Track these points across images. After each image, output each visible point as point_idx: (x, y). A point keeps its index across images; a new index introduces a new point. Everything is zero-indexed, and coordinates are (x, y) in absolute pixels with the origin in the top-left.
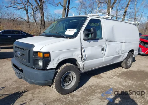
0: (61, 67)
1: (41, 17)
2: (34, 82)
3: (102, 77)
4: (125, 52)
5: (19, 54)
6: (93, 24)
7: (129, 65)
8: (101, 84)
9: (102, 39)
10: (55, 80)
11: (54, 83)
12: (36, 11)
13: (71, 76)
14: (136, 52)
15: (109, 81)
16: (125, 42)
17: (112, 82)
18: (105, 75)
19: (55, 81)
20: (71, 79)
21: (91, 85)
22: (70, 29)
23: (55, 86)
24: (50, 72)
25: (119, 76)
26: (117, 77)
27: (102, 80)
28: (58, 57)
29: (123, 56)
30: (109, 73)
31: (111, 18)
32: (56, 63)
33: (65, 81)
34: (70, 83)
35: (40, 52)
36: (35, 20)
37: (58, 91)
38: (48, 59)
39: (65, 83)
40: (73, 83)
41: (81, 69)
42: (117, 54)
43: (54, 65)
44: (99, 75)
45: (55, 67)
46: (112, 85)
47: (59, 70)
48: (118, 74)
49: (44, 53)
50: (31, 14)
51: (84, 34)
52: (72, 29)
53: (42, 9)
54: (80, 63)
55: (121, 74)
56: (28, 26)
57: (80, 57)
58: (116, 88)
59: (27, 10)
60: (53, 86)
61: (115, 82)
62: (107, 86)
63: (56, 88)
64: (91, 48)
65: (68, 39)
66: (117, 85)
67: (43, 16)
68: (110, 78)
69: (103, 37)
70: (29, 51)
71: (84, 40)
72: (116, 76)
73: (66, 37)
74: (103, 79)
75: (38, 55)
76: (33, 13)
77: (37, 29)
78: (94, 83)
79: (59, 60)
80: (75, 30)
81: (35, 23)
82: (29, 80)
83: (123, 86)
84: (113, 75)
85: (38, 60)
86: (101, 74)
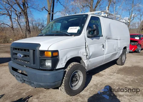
0: (68, 67)
1: (26, 22)
2: (42, 85)
3: (103, 75)
4: (121, 49)
5: (21, 56)
6: (94, 21)
7: (123, 62)
8: (105, 82)
9: (102, 36)
10: (64, 80)
11: (63, 84)
12: (20, 17)
13: (78, 76)
14: (128, 49)
15: (111, 78)
16: (120, 40)
17: (115, 79)
18: (105, 73)
19: (63, 82)
20: (78, 79)
21: (95, 84)
22: (72, 27)
23: (64, 87)
24: (60, 72)
25: (118, 73)
26: (117, 74)
27: (104, 78)
28: (66, 56)
29: (119, 53)
30: (107, 71)
31: (107, 16)
32: (65, 62)
33: (72, 81)
34: (77, 83)
35: (48, 51)
36: (20, 25)
37: (67, 93)
38: (56, 58)
39: (73, 84)
40: (80, 83)
41: (86, 68)
42: (115, 51)
43: (62, 65)
44: (99, 73)
45: (64, 67)
46: (116, 82)
47: (67, 70)
48: (116, 71)
49: (53, 52)
50: (15, 19)
51: (87, 31)
52: (75, 27)
53: (26, 14)
54: (85, 61)
55: (119, 71)
56: (13, 31)
57: (85, 55)
58: (120, 84)
59: (11, 16)
60: (62, 88)
61: (117, 79)
62: (111, 83)
63: (66, 90)
64: (94, 46)
65: (73, 36)
66: (120, 81)
67: (27, 22)
68: (111, 75)
69: (103, 34)
70: (34, 51)
71: (88, 37)
72: (115, 73)
73: (70, 35)
74: (104, 76)
75: (44, 55)
76: (17, 19)
77: (22, 34)
78: (97, 81)
79: (67, 58)
80: (78, 28)
81: (20, 29)
82: (35, 83)
83: (126, 81)
84: (112, 72)
85: (45, 60)
86: (100, 72)
